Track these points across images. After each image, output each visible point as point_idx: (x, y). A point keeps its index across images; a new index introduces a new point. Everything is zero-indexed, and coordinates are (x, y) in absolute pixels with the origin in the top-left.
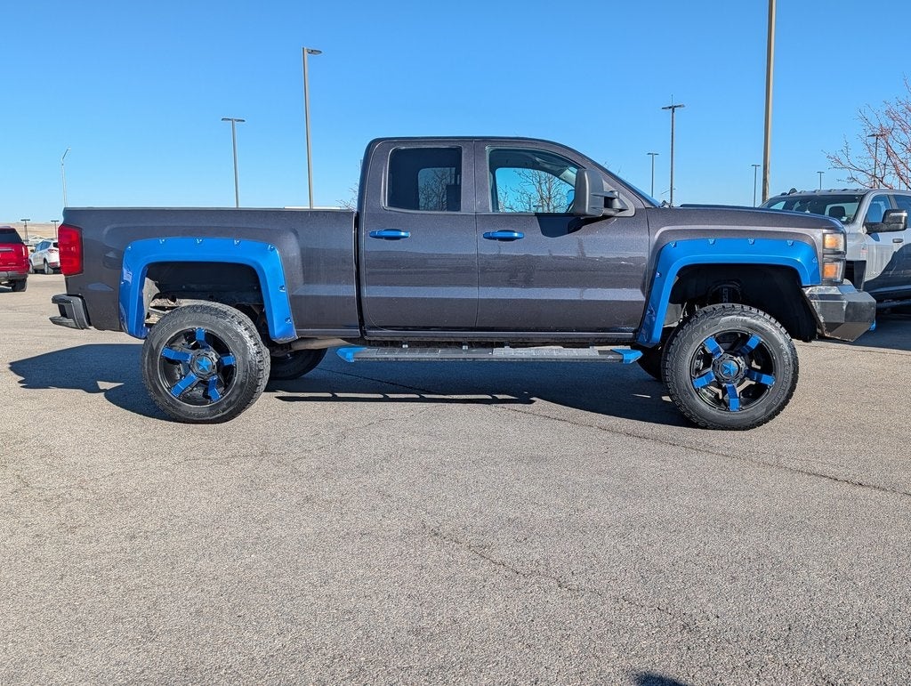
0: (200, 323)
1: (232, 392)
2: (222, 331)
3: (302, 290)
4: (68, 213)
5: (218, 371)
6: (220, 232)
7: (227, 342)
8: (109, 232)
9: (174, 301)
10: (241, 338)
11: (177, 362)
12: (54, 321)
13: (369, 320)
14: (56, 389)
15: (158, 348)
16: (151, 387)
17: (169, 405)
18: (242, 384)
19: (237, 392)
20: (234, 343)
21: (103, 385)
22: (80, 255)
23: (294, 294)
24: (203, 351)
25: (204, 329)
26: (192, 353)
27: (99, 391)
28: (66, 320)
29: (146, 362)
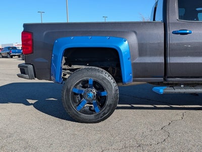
0: (91, 76)
1: (105, 109)
2: (101, 80)
3: (138, 60)
4: (25, 26)
5: (97, 98)
6: (99, 33)
7: (103, 85)
8: (46, 34)
9: (70, 66)
10: (110, 83)
11: (77, 94)
12: (19, 76)
13: (169, 74)
14: (11, 104)
15: (70, 88)
16: (67, 106)
17: (75, 115)
18: (110, 105)
19: (108, 108)
20: (107, 85)
21: (30, 101)
22: (32, 46)
23: (134, 61)
24: (90, 89)
25: (93, 79)
26: (84, 90)
27: (28, 104)
28: (25, 75)
29: (64, 95)
